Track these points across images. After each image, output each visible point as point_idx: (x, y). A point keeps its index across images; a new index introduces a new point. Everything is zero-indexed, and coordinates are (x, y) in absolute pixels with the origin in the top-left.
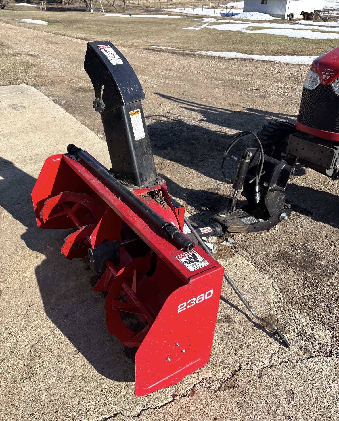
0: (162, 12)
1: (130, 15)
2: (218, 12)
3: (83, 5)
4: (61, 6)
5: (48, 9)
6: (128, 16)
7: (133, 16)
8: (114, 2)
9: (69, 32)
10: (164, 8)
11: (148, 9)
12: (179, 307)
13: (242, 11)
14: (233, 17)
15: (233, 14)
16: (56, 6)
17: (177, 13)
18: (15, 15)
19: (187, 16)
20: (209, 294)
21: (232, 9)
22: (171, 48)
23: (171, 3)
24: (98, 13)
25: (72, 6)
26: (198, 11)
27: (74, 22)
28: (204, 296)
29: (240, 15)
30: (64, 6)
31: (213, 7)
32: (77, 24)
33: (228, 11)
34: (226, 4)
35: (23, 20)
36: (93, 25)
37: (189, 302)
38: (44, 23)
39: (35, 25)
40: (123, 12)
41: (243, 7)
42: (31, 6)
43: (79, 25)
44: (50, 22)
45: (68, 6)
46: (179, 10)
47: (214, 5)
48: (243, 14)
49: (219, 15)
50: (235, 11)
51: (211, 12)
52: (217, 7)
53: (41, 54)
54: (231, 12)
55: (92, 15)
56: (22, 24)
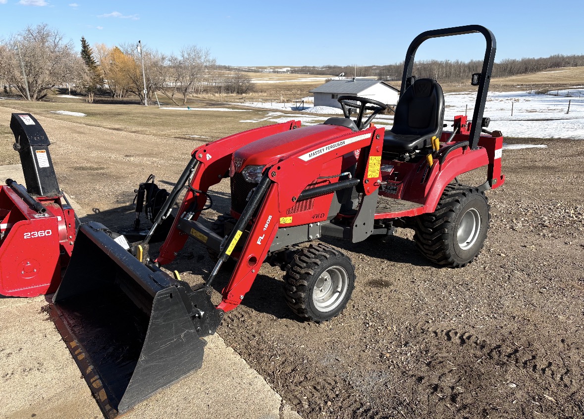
0: (227, 106)
1: (188, 108)
2: (289, 106)
3: (137, 98)
4: (112, 99)
5: (95, 102)
6: (187, 109)
7: (192, 109)
8: (172, 96)
9: (105, 124)
10: (231, 102)
11: (213, 102)
12: (25, 234)
13: (312, 106)
14: (303, 111)
15: (303, 108)
16: (106, 99)
17: (245, 107)
18: (51, 107)
19: (254, 110)
20: (48, 233)
21: (302, 104)
22: (204, 137)
23: (240, 97)
24: (154, 106)
25: (125, 99)
26: (267, 105)
27: (119, 114)
28: (44, 232)
29: (310, 109)
30: (115, 98)
31: (284, 102)
32: (121, 116)
33: (298, 105)
34: (301, 98)
35: (58, 112)
36: (138, 117)
37: (32, 233)
38: (83, 115)
39: (68, 117)
40: (183, 105)
41: (313, 101)
42: (75, 99)
43: (122, 117)
44: (89, 114)
45: (120, 99)
46: (247, 104)
47: (285, 100)
48: (314, 108)
49: (290, 109)
50: (306, 105)
51: (280, 106)
52: (288, 101)
53: (58, 142)
54: (302, 106)
55: (145, 108)
56: (54, 116)
